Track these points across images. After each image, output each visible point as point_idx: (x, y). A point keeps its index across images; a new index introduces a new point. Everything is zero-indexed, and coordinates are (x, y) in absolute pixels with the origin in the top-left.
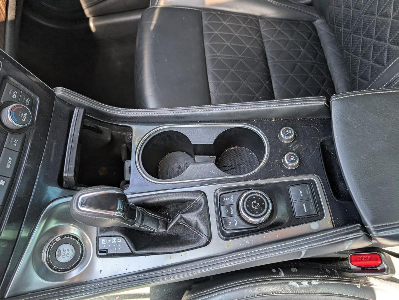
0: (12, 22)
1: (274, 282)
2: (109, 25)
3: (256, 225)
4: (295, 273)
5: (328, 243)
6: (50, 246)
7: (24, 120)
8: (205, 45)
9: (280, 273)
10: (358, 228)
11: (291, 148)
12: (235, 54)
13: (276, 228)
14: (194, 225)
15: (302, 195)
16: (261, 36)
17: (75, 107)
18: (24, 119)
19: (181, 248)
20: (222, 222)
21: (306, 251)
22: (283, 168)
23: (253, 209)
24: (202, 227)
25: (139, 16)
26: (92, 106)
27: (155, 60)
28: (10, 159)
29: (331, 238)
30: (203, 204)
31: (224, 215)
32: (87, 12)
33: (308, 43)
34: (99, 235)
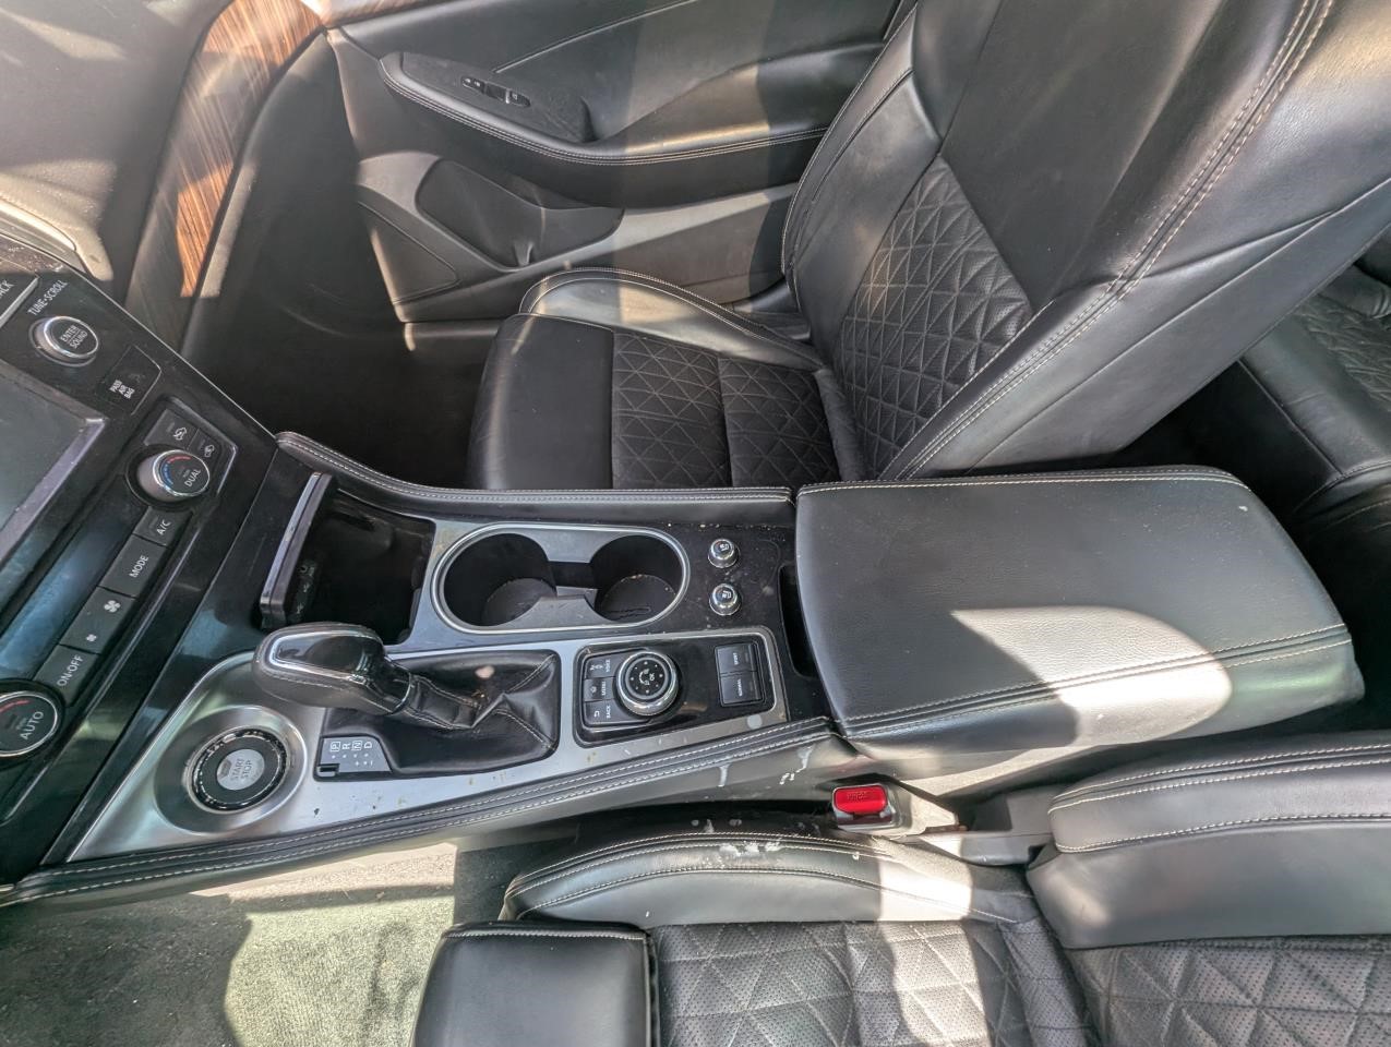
0: (209, 300)
1: (691, 846)
2: (440, 341)
3: (646, 717)
4: (737, 828)
5: (768, 752)
6: (205, 751)
7: (189, 483)
8: (614, 390)
9: (706, 828)
10: (823, 724)
11: (729, 577)
12: (666, 411)
13: (685, 724)
14: (528, 716)
15: (736, 663)
16: (718, 386)
17: (312, 471)
18: (190, 481)
19: (496, 763)
20: (582, 711)
21: (727, 766)
22: (710, 613)
23: (640, 685)
24: (543, 719)
25: (492, 332)
26: (355, 474)
27: (514, 408)
28: (144, 559)
29: (773, 741)
30: (552, 674)
31: (587, 697)
32: (400, 312)
33: (800, 408)
34: (326, 734)
